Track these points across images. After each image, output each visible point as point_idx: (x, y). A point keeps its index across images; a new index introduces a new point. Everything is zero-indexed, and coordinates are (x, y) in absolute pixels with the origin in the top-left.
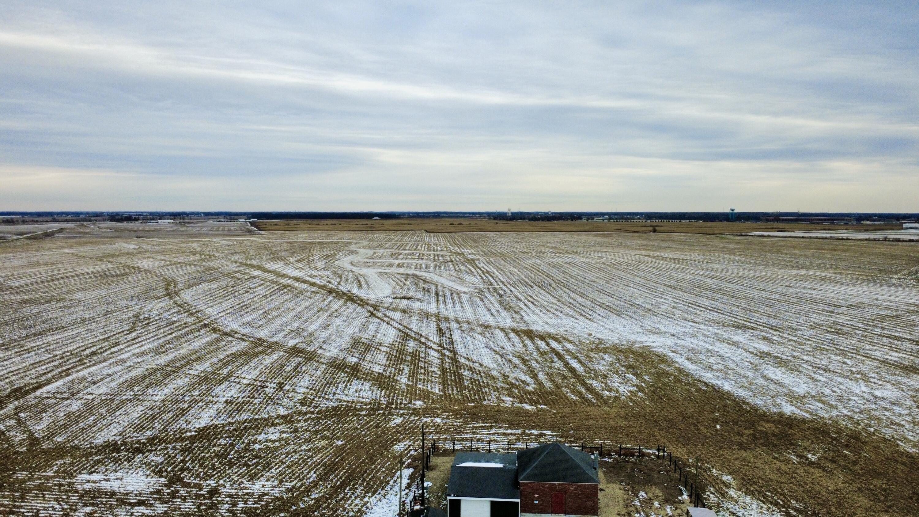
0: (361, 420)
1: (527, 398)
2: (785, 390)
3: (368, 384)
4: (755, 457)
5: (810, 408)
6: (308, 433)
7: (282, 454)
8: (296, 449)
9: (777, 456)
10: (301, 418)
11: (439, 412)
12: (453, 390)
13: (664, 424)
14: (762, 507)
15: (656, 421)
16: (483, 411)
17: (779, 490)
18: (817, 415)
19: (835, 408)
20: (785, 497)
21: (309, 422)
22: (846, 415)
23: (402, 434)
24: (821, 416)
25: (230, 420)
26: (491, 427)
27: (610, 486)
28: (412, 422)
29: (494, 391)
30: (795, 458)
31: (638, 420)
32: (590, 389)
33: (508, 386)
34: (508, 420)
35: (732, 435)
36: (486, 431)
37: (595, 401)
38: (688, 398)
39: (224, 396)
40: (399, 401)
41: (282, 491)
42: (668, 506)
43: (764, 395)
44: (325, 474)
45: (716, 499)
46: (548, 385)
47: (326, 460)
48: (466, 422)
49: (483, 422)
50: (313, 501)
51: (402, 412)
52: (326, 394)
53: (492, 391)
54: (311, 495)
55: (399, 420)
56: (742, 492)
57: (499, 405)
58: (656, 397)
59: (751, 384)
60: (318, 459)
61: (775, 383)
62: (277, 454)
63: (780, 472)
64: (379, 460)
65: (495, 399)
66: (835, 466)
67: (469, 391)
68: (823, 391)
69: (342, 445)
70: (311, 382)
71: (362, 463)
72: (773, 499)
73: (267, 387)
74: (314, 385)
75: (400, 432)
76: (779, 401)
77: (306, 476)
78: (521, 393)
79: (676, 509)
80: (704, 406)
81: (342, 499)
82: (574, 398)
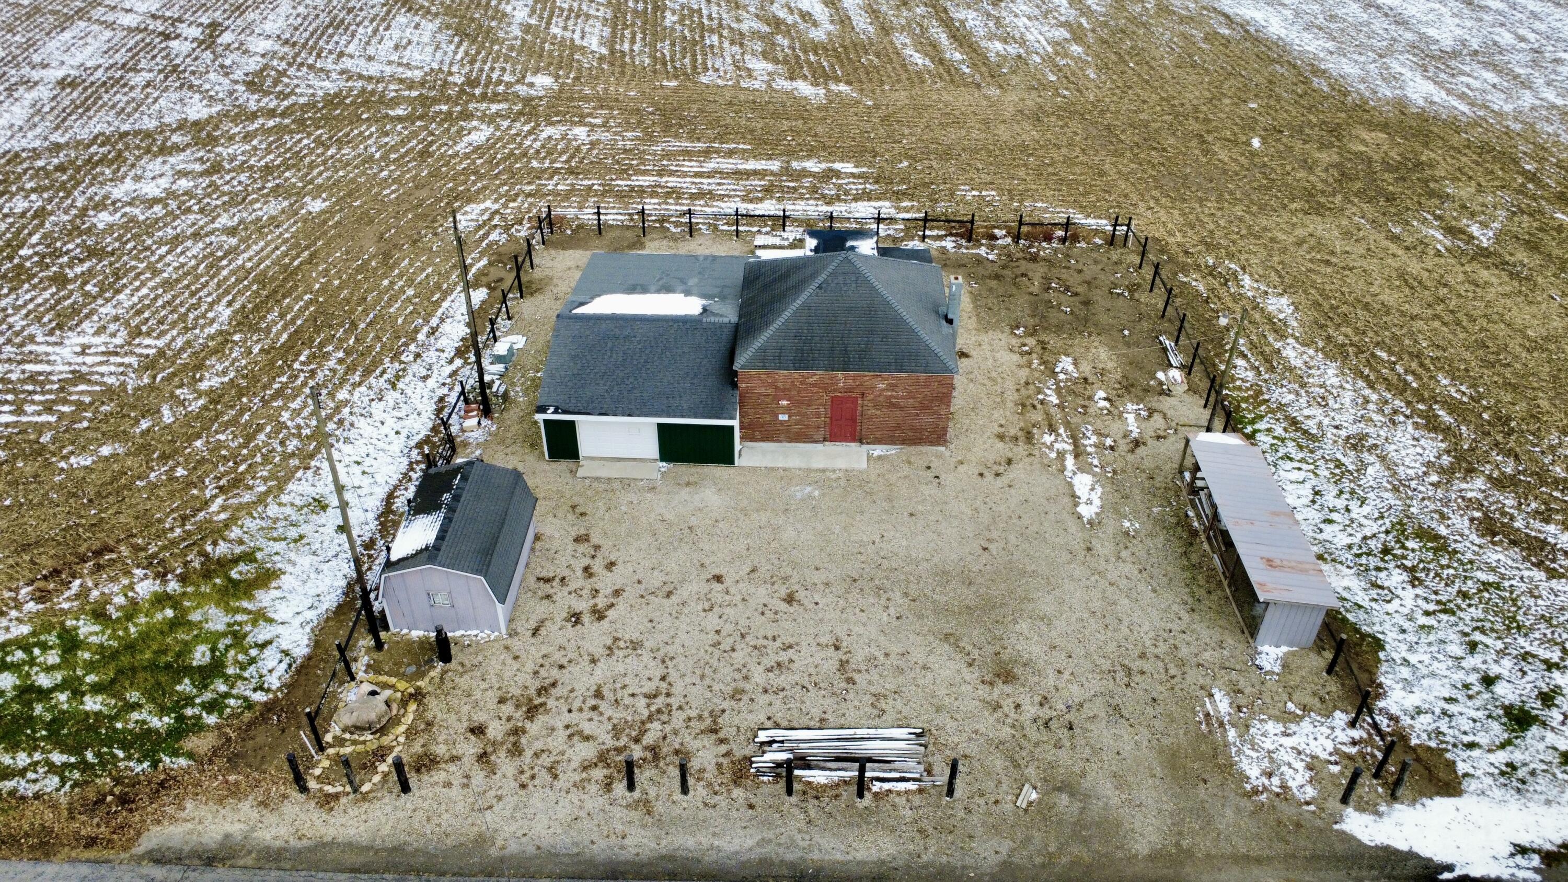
0: (387, 134)
1: (810, 64)
2: (1409, 36)
3: (430, 25)
4: (1347, 234)
5: (1468, 86)
6: (243, 177)
7: (160, 243)
8: (202, 228)
9: (1397, 230)
10: (237, 130)
11: (587, 108)
12: (633, 42)
13: (1128, 137)
14: (1367, 401)
15: (1108, 127)
16: (695, 102)
17: (1407, 342)
18: (1487, 107)
19: (1527, 84)
20: (1422, 365)
21: (255, 142)
22: (1554, 106)
23: (481, 177)
24: (1496, 108)
25: (57, 137)
26: (707, 153)
27: (984, 338)
28: (513, 139)
29: (732, 43)
30: (1441, 237)
31: (1066, 125)
32: (960, 36)
33: (768, 29)
34: (752, 131)
35: (1289, 168)
36: (691, 166)
37: (967, 71)
38: (1187, 61)
39: (63, 63)
40: (495, 76)
41: (130, 365)
42: (1130, 407)
43: (1361, 48)
44: (257, 308)
45: (1250, 375)
46: (862, 23)
47: (268, 262)
48: (650, 138)
49: (693, 136)
50: (201, 402)
51: (494, 107)
52: (319, 56)
53: (726, 44)
54: (201, 380)
55: (480, 134)
56: (1317, 351)
57: (737, 86)
58: (1113, 57)
59: (1332, 18)
60: (250, 259)
61: (1386, 15)
62: (149, 242)
63: (1406, 281)
64: (407, 261)
65: (731, 68)
66: (1537, 260)
67: (673, 44)
68: (1497, 38)
69: (323, 212)
70: (291, 21)
71: (358, 271)
72: (1393, 370)
73: (178, 36)
74: (296, 29)
75: (475, 173)
76: (1396, 67)
77: (204, 316)
78: (794, 49)
79: (1151, 412)
80: (1222, 83)
81: (279, 393)
82: (920, 62)
